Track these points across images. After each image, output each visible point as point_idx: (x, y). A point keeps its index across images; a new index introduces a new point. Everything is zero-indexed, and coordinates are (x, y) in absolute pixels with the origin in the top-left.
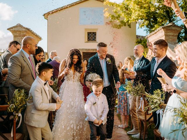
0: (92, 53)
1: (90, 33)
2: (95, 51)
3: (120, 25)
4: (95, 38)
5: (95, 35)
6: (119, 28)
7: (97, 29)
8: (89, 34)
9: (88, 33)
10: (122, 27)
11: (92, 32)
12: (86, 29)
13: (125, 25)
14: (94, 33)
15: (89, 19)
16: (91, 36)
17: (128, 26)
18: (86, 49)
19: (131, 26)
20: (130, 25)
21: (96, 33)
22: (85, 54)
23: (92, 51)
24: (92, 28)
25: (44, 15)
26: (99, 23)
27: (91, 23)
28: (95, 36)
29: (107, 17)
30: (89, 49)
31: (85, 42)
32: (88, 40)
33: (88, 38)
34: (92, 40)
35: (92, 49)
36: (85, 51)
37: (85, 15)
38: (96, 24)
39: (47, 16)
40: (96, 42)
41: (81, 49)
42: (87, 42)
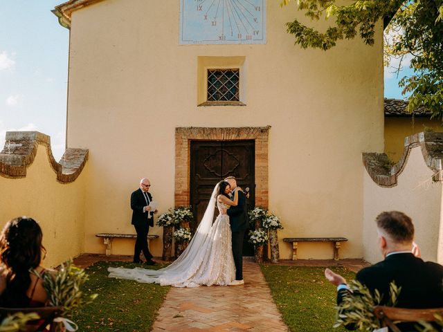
0: (222, 142)
1: (218, 73)
3: (333, 33)
4: (236, 90)
5: (236, 79)
6: (325, 47)
7: (243, 58)
8: (213, 76)
9: (208, 70)
10: (338, 42)
11: (224, 71)
12: (202, 59)
13: (351, 33)
14: (229, 73)
15: (214, 24)
16: (222, 84)
17: (363, 35)
18: (204, 129)
20: (372, 33)
21: (238, 74)
22: (198, 146)
23: (222, 137)
24: (222, 54)
25: (58, 10)
26: (248, 38)
27: (222, 39)
28: (235, 85)
31: (200, 105)
32: (210, 98)
33: (210, 91)
34: (223, 99)
35: (222, 130)
36: (199, 137)
38: (237, 42)
39: (70, 15)
40: (239, 105)
41: (185, 129)
42: (205, 104)
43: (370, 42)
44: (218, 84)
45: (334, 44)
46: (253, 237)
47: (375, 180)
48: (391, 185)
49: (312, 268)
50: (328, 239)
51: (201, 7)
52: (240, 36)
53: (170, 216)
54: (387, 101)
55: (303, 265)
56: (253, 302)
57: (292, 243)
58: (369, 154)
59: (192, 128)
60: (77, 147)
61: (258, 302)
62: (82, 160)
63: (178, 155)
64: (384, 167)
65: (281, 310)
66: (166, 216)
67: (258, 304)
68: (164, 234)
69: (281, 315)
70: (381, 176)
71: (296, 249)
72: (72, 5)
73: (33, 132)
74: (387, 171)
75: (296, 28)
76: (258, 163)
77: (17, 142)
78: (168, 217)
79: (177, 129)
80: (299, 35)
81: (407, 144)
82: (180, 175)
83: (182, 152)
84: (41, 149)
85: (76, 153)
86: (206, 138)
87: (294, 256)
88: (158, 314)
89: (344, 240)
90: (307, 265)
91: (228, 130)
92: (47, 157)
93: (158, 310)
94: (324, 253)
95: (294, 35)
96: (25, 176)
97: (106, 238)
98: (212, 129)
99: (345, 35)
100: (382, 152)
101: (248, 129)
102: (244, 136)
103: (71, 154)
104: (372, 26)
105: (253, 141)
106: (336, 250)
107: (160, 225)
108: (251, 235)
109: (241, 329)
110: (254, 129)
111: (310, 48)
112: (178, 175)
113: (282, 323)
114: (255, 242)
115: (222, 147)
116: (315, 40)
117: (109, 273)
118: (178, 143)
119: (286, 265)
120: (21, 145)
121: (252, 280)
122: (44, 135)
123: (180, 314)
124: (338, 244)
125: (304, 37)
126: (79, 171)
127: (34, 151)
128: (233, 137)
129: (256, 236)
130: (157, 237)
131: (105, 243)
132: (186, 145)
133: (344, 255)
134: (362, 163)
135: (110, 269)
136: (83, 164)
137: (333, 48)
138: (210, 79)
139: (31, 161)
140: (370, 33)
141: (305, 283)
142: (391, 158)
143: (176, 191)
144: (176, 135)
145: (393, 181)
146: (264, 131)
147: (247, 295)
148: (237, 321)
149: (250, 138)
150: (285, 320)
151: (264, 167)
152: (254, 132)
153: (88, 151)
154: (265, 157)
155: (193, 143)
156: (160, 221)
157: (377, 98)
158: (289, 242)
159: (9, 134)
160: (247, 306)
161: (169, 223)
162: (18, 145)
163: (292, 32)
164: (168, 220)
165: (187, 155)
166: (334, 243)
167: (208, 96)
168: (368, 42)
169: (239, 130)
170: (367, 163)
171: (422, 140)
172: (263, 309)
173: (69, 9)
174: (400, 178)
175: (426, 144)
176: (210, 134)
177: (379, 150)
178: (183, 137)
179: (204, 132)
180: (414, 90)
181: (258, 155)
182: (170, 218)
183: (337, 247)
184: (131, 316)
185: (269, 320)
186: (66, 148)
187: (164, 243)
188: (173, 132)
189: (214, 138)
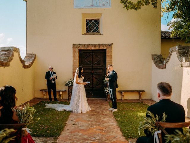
0: (92, 50)
1: (90, 20)
3: (139, 3)
4: (98, 28)
5: (98, 23)
6: (136, 9)
7: (101, 14)
8: (88, 22)
9: (86, 19)
10: (142, 7)
11: (93, 20)
12: (83, 15)
13: (147, 3)
14: (95, 20)
17: (152, 4)
20: (156, 3)
21: (99, 21)
22: (82, 52)
23: (92, 48)
24: (92, 13)
26: (103, 5)
27: (92, 6)
28: (98, 26)
31: (83, 35)
32: (87, 32)
33: (87, 28)
34: (93, 32)
35: (92, 45)
36: (83, 48)
38: (99, 7)
40: (100, 34)
41: (77, 45)
42: (85, 34)
43: (155, 7)
44: (91, 25)
45: (140, 8)
46: (105, 90)
47: (157, 66)
48: (163, 68)
49: (130, 103)
50: (137, 91)
52: (100, 4)
53: (71, 82)
54: (162, 32)
55: (126, 102)
56: (106, 118)
57: (122, 93)
58: (154, 55)
59: (80, 44)
60: (31, 53)
61: (108, 118)
62: (33, 58)
63: (74, 56)
64: (161, 61)
65: (117, 121)
66: (69, 82)
67: (108, 119)
68: (68, 89)
69: (117, 123)
70: (159, 64)
71: (123, 95)
73: (12, 47)
74: (162, 62)
75: (123, 1)
76: (108, 59)
77: (5, 51)
78: (70, 82)
79: (73, 45)
80: (125, 4)
81: (170, 51)
82: (75, 64)
83: (75, 55)
84: (16, 54)
85: (31, 55)
86: (86, 49)
87: (123, 98)
88: (66, 123)
89: (143, 91)
90: (128, 102)
91: (95, 45)
92: (18, 58)
93: (66, 121)
94: (135, 97)
95: (123, 4)
96: (9, 66)
97: (44, 91)
98: (88, 45)
99: (144, 4)
100: (160, 54)
101: (103, 45)
102: (102, 48)
103: (29, 56)
105: (105, 50)
106: (140, 95)
107: (67, 86)
108: (105, 89)
109: (101, 129)
110: (106, 44)
111: (130, 9)
112: (74, 64)
113: (118, 127)
114: (106, 92)
115: (92, 52)
116: (132, 6)
117: (46, 106)
118: (74, 51)
119: (119, 102)
120: (7, 52)
121: (105, 108)
122: (17, 48)
123: (75, 123)
124: (141, 93)
125: (127, 5)
126: (32, 63)
127: (13, 55)
128: (97, 48)
129: (107, 90)
130: (65, 91)
131: (44, 93)
132: (77, 51)
133: (143, 97)
134: (151, 59)
135: (46, 104)
136: (34, 60)
137: (139, 10)
138: (87, 23)
139: (12, 59)
140: (155, 3)
141: (127, 110)
142: (163, 57)
143: (73, 71)
144: (73, 47)
145: (164, 67)
146: (110, 45)
147: (103, 115)
148: (99, 126)
149: (104, 48)
150: (119, 125)
151: (110, 61)
152: (106, 46)
153: (36, 55)
154: (111, 56)
155: (80, 51)
156: (67, 84)
157: (158, 31)
158: (121, 92)
159: (2, 48)
160: (103, 119)
161: (70, 85)
162: (6, 53)
163: (122, 3)
164: (70, 83)
165: (77, 56)
166: (139, 92)
167: (87, 30)
168: (154, 7)
169: (100, 45)
170: (153, 59)
171: (177, 49)
172: (110, 121)
174: (167, 65)
175: (178, 51)
176: (87, 47)
177: (159, 53)
178: (76, 48)
179: (85, 46)
180: (174, 28)
181: (108, 56)
182: (71, 83)
183: (141, 94)
184: (55, 124)
185: (112, 125)
186: (27, 53)
187: (69, 93)
188: (72, 46)
189: (89, 48)
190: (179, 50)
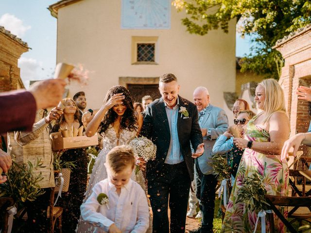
0: (145, 85)
1: (143, 45)
2: (151, 83)
3: (205, 27)
4: (153, 55)
5: (153, 49)
6: (202, 34)
7: (156, 38)
8: (140, 47)
9: (138, 45)
10: (209, 31)
11: (146, 44)
12: (134, 38)
13: (216, 27)
14: (149, 45)
15: (141, 17)
16: (145, 52)
17: (223, 28)
18: (135, 78)
19: (229, 29)
20: (227, 27)
21: (154, 46)
22: (131, 88)
23: (145, 83)
24: (146, 35)
25: (51, 8)
26: (161, 26)
27: (145, 26)
28: (152, 52)
29: (179, 10)
30: (140, 78)
31: (133, 64)
32: (138, 60)
33: (139, 56)
34: (146, 61)
35: (145, 79)
36: (132, 82)
37: (133, 8)
38: (154, 28)
39: (57, 10)
40: (154, 64)
41: (124, 78)
42: (136, 64)
43: (226, 31)
44: (143, 52)
45: (206, 33)
47: (229, 107)
51: (133, 7)
52: (155, 24)
58: (227, 93)
59: (128, 77)
72: (59, 5)
75: (187, 22)
79: (120, 78)
80: (188, 26)
81: (242, 89)
86: (136, 83)
91: (149, 79)
95: (186, 26)
99: (212, 28)
100: (234, 92)
102: (157, 82)
104: (227, 24)
111: (194, 34)
115: (145, 88)
116: (197, 30)
134: (223, 98)
137: (206, 35)
138: (139, 49)
144: (119, 81)
153: (69, 90)
155: (129, 86)
163: (185, 24)
167: (138, 59)
169: (155, 79)
170: (226, 98)
171: (248, 86)
173: (57, 7)
176: (138, 81)
177: (233, 90)
178: (123, 82)
179: (135, 80)
188: (118, 79)
189: (141, 83)
190: (251, 88)
